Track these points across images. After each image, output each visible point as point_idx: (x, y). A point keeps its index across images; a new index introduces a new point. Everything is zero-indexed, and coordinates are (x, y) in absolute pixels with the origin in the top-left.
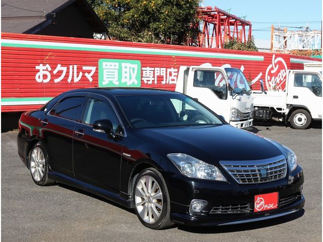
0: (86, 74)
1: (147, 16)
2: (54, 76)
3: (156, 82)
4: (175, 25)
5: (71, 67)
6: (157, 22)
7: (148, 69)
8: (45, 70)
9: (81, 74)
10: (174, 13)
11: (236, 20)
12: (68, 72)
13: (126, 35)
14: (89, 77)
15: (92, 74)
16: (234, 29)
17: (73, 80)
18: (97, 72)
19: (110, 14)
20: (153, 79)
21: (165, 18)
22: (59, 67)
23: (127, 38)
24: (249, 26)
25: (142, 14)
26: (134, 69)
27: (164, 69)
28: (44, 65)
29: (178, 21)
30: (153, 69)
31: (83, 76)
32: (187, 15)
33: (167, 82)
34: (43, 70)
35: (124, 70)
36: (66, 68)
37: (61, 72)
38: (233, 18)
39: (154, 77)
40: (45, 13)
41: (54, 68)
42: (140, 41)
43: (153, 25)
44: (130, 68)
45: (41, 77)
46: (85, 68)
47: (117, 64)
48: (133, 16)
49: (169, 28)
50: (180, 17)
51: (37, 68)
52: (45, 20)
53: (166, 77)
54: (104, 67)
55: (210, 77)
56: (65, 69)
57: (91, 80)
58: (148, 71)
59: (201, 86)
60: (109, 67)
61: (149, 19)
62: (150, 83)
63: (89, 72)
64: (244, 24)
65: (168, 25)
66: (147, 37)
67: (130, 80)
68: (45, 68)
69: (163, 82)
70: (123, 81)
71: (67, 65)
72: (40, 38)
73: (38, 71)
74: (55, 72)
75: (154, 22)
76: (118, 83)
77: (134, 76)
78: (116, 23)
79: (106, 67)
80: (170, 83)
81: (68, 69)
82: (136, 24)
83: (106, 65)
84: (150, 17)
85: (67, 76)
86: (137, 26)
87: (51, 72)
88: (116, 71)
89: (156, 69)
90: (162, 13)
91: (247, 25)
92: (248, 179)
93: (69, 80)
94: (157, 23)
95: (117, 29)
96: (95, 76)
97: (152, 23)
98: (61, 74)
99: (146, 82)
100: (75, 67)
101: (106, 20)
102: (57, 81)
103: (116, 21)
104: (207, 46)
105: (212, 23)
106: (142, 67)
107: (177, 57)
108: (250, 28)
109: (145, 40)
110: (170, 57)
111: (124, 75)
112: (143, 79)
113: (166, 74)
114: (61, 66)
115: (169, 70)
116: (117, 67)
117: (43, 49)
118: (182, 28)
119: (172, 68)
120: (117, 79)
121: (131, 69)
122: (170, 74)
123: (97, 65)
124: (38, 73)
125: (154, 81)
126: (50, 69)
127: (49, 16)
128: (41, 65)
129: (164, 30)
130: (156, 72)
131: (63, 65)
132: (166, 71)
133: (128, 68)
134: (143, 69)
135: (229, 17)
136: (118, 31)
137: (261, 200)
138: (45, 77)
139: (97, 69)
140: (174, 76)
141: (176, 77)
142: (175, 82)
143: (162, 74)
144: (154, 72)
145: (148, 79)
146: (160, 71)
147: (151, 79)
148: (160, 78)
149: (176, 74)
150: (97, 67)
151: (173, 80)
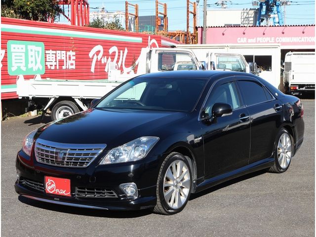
3: (58, 68)
7: (51, 52)
15: (2, 58)
18: (6, 56)
20: (55, 63)
26: (38, 52)
27: (64, 52)
30: (54, 52)
33: (68, 68)
35: (30, 53)
39: (56, 61)
44: (35, 51)
47: (24, 46)
49: (37, 6)
53: (66, 62)
54: (12, 50)
58: (51, 54)
60: (16, 50)
62: (53, 68)
67: (36, 65)
69: (64, 67)
70: (30, 66)
76: (25, 68)
77: (39, 60)
79: (14, 50)
80: (70, 68)
83: (14, 48)
88: (23, 55)
89: (58, 52)
92: (46, 159)
96: (5, 61)
99: (49, 67)
106: (45, 50)
107: (75, 39)
110: (68, 38)
111: (30, 59)
112: (47, 63)
113: (66, 58)
115: (68, 53)
116: (24, 50)
119: (71, 51)
120: (24, 64)
121: (36, 53)
122: (70, 58)
123: (6, 48)
125: (56, 65)
130: (57, 55)
132: (66, 54)
133: (34, 51)
134: (47, 52)
137: (52, 183)
139: (6, 53)
140: (73, 60)
141: (74, 61)
142: (74, 67)
143: (63, 58)
144: (56, 56)
145: (51, 63)
146: (61, 55)
147: (54, 64)
148: (61, 62)
149: (74, 58)
150: (6, 51)
151: (72, 64)
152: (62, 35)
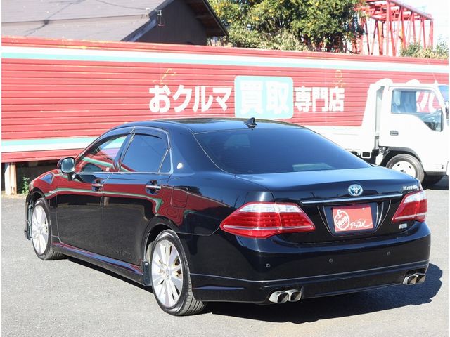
0: (218, 99)
1: (288, 10)
2: (175, 103)
3: (314, 110)
4: (329, 23)
5: (197, 88)
6: (303, 18)
7: (303, 89)
8: (162, 94)
9: (211, 98)
10: (327, 4)
11: (412, 12)
12: (193, 97)
13: (255, 40)
14: (222, 102)
15: (226, 98)
16: (399, 26)
17: (200, 108)
18: (232, 96)
19: (230, 9)
20: (310, 104)
21: (315, 12)
22: (181, 90)
23: (255, 44)
24: (429, 21)
25: (280, 8)
26: (283, 89)
27: (326, 89)
28: (161, 86)
29: (334, 16)
30: (310, 89)
31: (214, 102)
32: (346, 8)
33: (331, 110)
34: (160, 94)
35: (270, 92)
36: (191, 90)
37: (183, 97)
38: (408, 10)
39: (311, 101)
40: (148, 10)
41: (174, 91)
42: (275, 48)
43: (297, 24)
44: (278, 89)
45: (158, 104)
46: (216, 90)
47: (260, 83)
48: (266, 11)
49: (321, 28)
50: (337, 10)
51: (152, 91)
52: (148, 20)
53: (329, 102)
54: (242, 88)
55: (410, 99)
56: (188, 92)
57: (224, 107)
58: (303, 92)
59: (399, 112)
61: (291, 15)
62: (307, 110)
63: (222, 96)
64: (422, 18)
65: (320, 23)
66: (287, 42)
67: (278, 106)
68: (161, 91)
69: (324, 109)
70: (269, 108)
71: (192, 86)
72: (154, 47)
73: (153, 96)
74: (176, 97)
75: (297, 19)
76: (262, 110)
77: (284, 100)
78: (239, 22)
79: (246, 88)
80: (334, 110)
81: (194, 91)
82: (268, 23)
83: (246, 86)
84: (292, 12)
85: (192, 102)
86: (270, 26)
87: (170, 97)
88: (260, 93)
89: (315, 89)
90: (310, 5)
91: (427, 19)
93: (195, 109)
94: (303, 21)
95: (241, 31)
96: (231, 102)
97: (295, 21)
98: (184, 100)
99: (300, 109)
100: (203, 88)
101: (225, 18)
102: (178, 109)
103: (238, 19)
104: (391, 54)
105: (374, 18)
106: (295, 86)
107: (344, 71)
108: (431, 24)
109: (283, 46)
110: (333, 71)
111: (270, 99)
112: (296, 104)
113: (329, 97)
114: (184, 88)
115: (332, 91)
116: (261, 88)
117: (158, 64)
118: (339, 27)
120: (260, 105)
121: (280, 91)
122: (334, 97)
123: (233, 85)
124: (153, 99)
125: (311, 107)
126: (169, 93)
127: (153, 15)
128: (157, 87)
129: (314, 30)
130: (314, 93)
131: (186, 86)
132: (329, 92)
133: (276, 89)
134: (297, 89)
135: (402, 8)
136: (242, 34)
138: (162, 104)
139: (233, 91)
140: (341, 99)
141: (342, 101)
142: (341, 109)
143: (322, 97)
144: (311, 94)
145: (303, 104)
146: (320, 92)
147: (308, 104)
148: (320, 103)
149: (343, 96)
150: (233, 88)
151: (338, 105)
152: (323, 67)
